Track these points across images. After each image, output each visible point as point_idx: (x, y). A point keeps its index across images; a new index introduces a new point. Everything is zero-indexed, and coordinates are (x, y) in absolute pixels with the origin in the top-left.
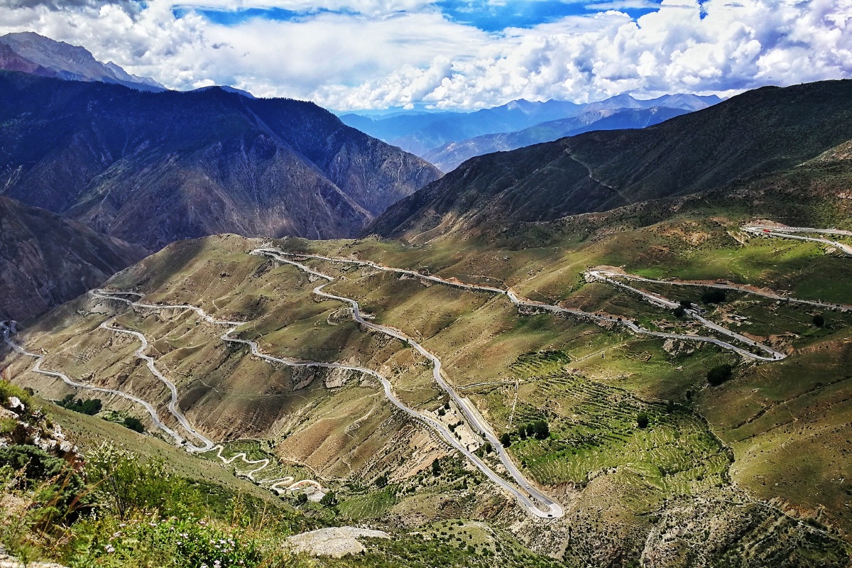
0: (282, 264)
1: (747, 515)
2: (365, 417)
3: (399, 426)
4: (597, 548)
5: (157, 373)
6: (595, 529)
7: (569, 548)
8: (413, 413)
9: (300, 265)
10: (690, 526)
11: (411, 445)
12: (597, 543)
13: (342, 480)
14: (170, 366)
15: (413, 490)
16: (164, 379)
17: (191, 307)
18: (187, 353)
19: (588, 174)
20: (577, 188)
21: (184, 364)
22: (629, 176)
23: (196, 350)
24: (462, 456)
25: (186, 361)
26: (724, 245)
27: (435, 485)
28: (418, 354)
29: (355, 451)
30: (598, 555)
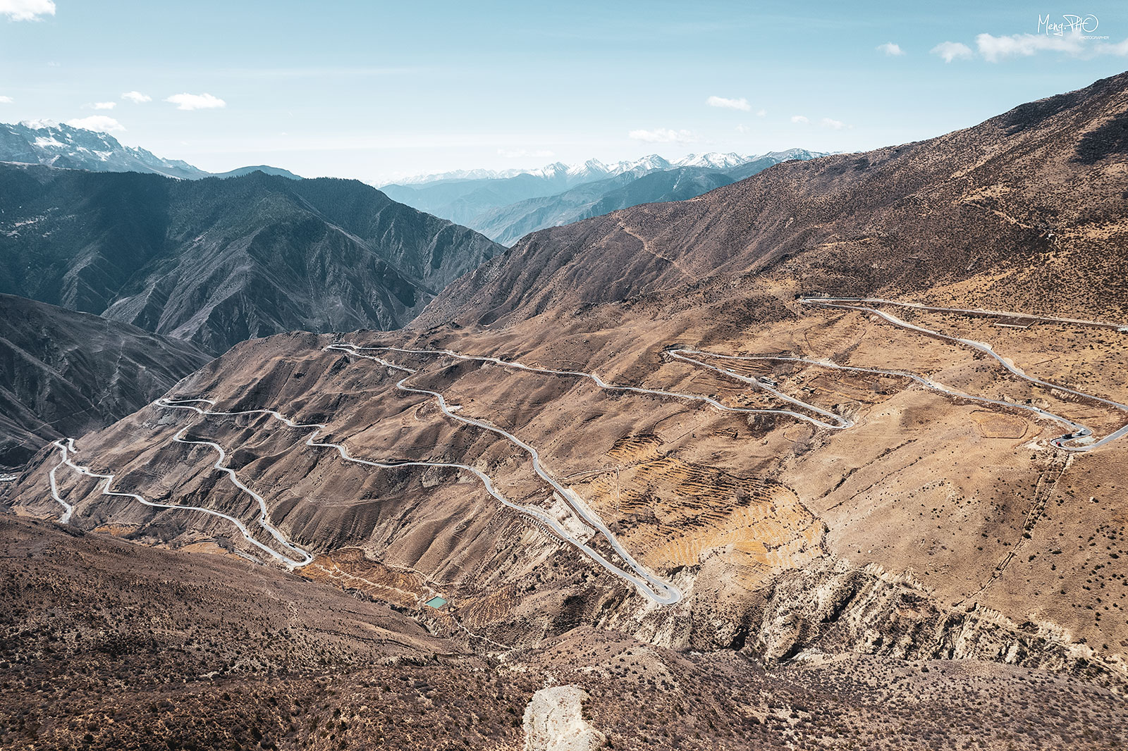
0: (357, 359)
1: (849, 582)
2: (470, 516)
3: (506, 523)
4: (719, 629)
5: (240, 485)
6: (714, 610)
7: (693, 632)
8: (519, 508)
9: (377, 360)
10: (801, 597)
11: (522, 542)
12: (718, 623)
13: (456, 583)
14: (255, 477)
15: (533, 588)
16: (248, 491)
17: (267, 411)
18: (270, 462)
19: (643, 247)
20: (634, 261)
21: (269, 473)
22: (681, 248)
23: (280, 457)
24: (575, 548)
25: (270, 471)
26: (783, 318)
27: (554, 581)
28: (514, 445)
29: (465, 552)
30: (720, 635)
